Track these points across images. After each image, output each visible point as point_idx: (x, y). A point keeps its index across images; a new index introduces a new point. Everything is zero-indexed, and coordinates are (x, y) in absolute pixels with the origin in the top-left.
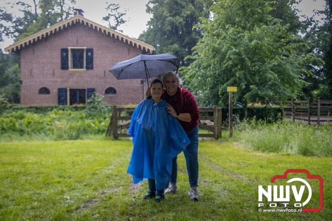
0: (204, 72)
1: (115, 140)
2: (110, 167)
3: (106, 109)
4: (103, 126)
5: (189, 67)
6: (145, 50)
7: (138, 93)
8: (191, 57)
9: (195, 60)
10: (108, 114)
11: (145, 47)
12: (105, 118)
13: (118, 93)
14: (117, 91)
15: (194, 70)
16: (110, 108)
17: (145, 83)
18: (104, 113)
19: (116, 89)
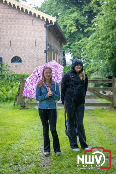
0: (103, 43)
1: (23, 109)
2: (21, 141)
3: (13, 77)
4: (11, 94)
5: (89, 39)
6: (48, 21)
7: (41, 62)
8: (91, 29)
9: (94, 31)
10: (15, 83)
11: (48, 18)
12: (12, 87)
13: (23, 62)
14: (23, 60)
15: (94, 42)
16: (16, 76)
17: (47, 52)
18: (11, 82)
19: (21, 58)
